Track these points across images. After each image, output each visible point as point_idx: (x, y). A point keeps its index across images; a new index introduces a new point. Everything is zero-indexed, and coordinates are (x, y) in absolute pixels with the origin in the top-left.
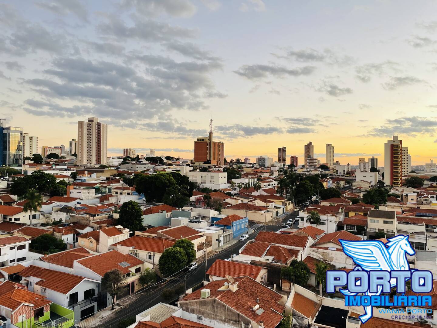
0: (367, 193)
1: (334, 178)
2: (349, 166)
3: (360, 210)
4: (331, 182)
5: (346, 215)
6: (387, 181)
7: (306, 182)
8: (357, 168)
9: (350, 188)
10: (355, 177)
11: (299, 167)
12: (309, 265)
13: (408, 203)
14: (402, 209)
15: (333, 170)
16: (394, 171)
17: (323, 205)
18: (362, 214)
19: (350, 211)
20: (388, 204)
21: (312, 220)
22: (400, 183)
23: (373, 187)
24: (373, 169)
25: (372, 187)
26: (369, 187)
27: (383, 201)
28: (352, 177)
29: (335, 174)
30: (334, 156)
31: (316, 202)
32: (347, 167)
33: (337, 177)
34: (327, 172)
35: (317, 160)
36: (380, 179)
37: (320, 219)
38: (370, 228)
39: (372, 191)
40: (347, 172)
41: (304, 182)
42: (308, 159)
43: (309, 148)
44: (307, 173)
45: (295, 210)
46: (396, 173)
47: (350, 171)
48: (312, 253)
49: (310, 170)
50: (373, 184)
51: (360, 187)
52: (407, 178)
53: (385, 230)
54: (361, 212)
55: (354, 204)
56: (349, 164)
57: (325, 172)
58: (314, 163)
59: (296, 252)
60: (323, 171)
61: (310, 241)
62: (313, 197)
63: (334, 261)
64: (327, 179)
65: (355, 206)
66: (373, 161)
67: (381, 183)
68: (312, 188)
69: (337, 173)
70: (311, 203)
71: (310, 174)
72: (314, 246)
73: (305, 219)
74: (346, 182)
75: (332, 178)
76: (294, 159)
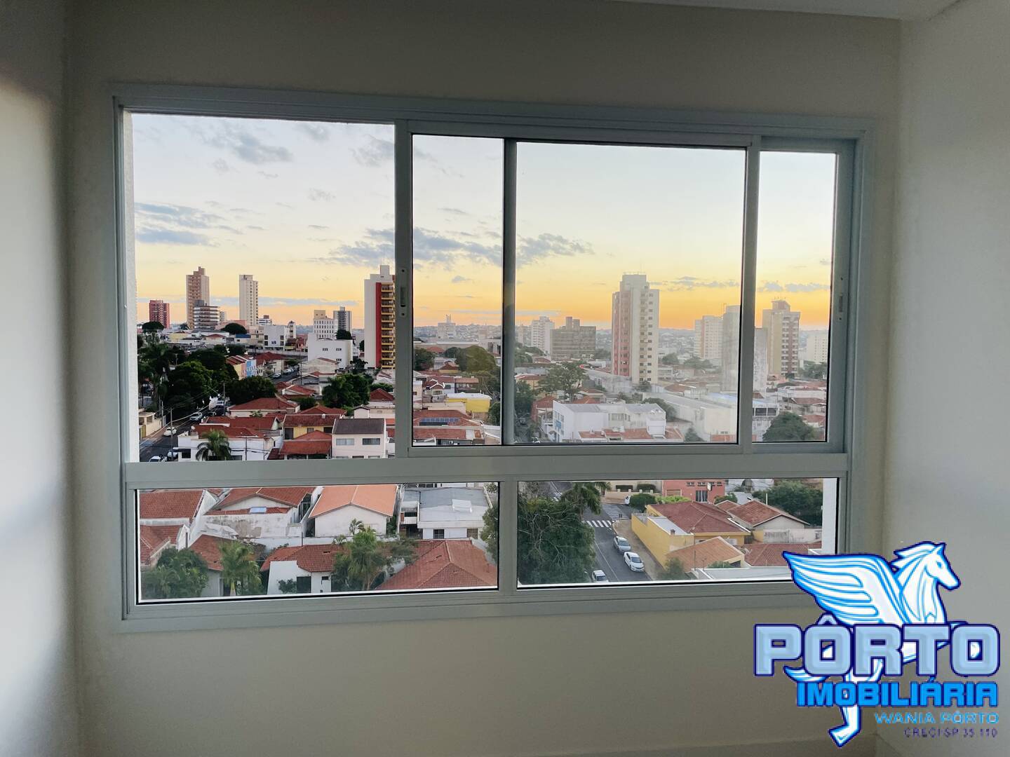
0: (331, 384)
1: (259, 354)
2: (292, 326)
3: (317, 422)
4: (254, 362)
5: (288, 434)
6: (370, 359)
7: (193, 365)
8: (308, 331)
9: (295, 375)
10: (306, 351)
11: (173, 328)
12: (205, 555)
15: (257, 336)
16: (383, 338)
17: (236, 417)
18: (321, 429)
19: (296, 425)
20: (371, 404)
21: (210, 453)
22: (394, 363)
23: (343, 371)
24: (343, 335)
25: (340, 373)
26: (334, 372)
27: (363, 400)
28: (299, 351)
29: (262, 345)
30: (258, 303)
31: (220, 411)
32: (289, 329)
33: (267, 351)
34: (243, 341)
35: (218, 313)
36: (356, 355)
37: (230, 449)
38: (337, 457)
39: (340, 381)
40: (288, 340)
41: (188, 364)
42: (195, 309)
43: (196, 282)
44: (195, 343)
45: (168, 433)
46: (386, 342)
47: (295, 337)
48: (211, 526)
49: (203, 336)
50: (343, 365)
51: (317, 373)
53: (366, 457)
54: (319, 425)
55: (305, 409)
56: (292, 322)
57: (239, 341)
58: (211, 320)
59: (173, 531)
60: (233, 339)
61: (208, 500)
62: (210, 398)
63: (261, 536)
64: (243, 355)
65: (307, 414)
66: (342, 315)
67: (358, 362)
68: (207, 379)
69: (266, 343)
70: (207, 413)
71: (201, 346)
72: (216, 510)
73: (194, 453)
74: (286, 363)
75: (254, 355)
76: (158, 308)
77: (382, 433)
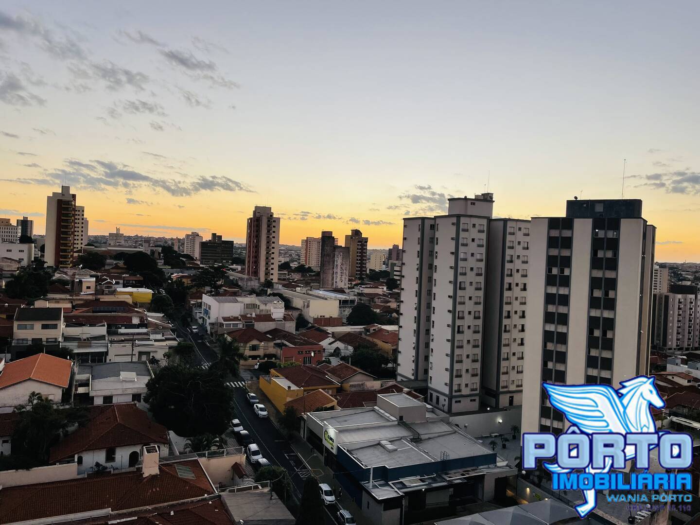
0: (13, 280)
6: (49, 259)
13: (82, 293)
14: (72, 303)
16: (62, 243)
18: (4, 316)
20: (50, 296)
22: (71, 263)
23: (24, 269)
24: (25, 239)
25: (22, 270)
26: (16, 269)
27: (41, 293)
36: (37, 256)
38: (18, 340)
39: (22, 276)
46: (65, 246)
50: (24, 263)
51: (1, 270)
52: (80, 254)
53: (44, 339)
54: (2, 312)
66: (25, 224)
67: (39, 262)
77: (59, 319)
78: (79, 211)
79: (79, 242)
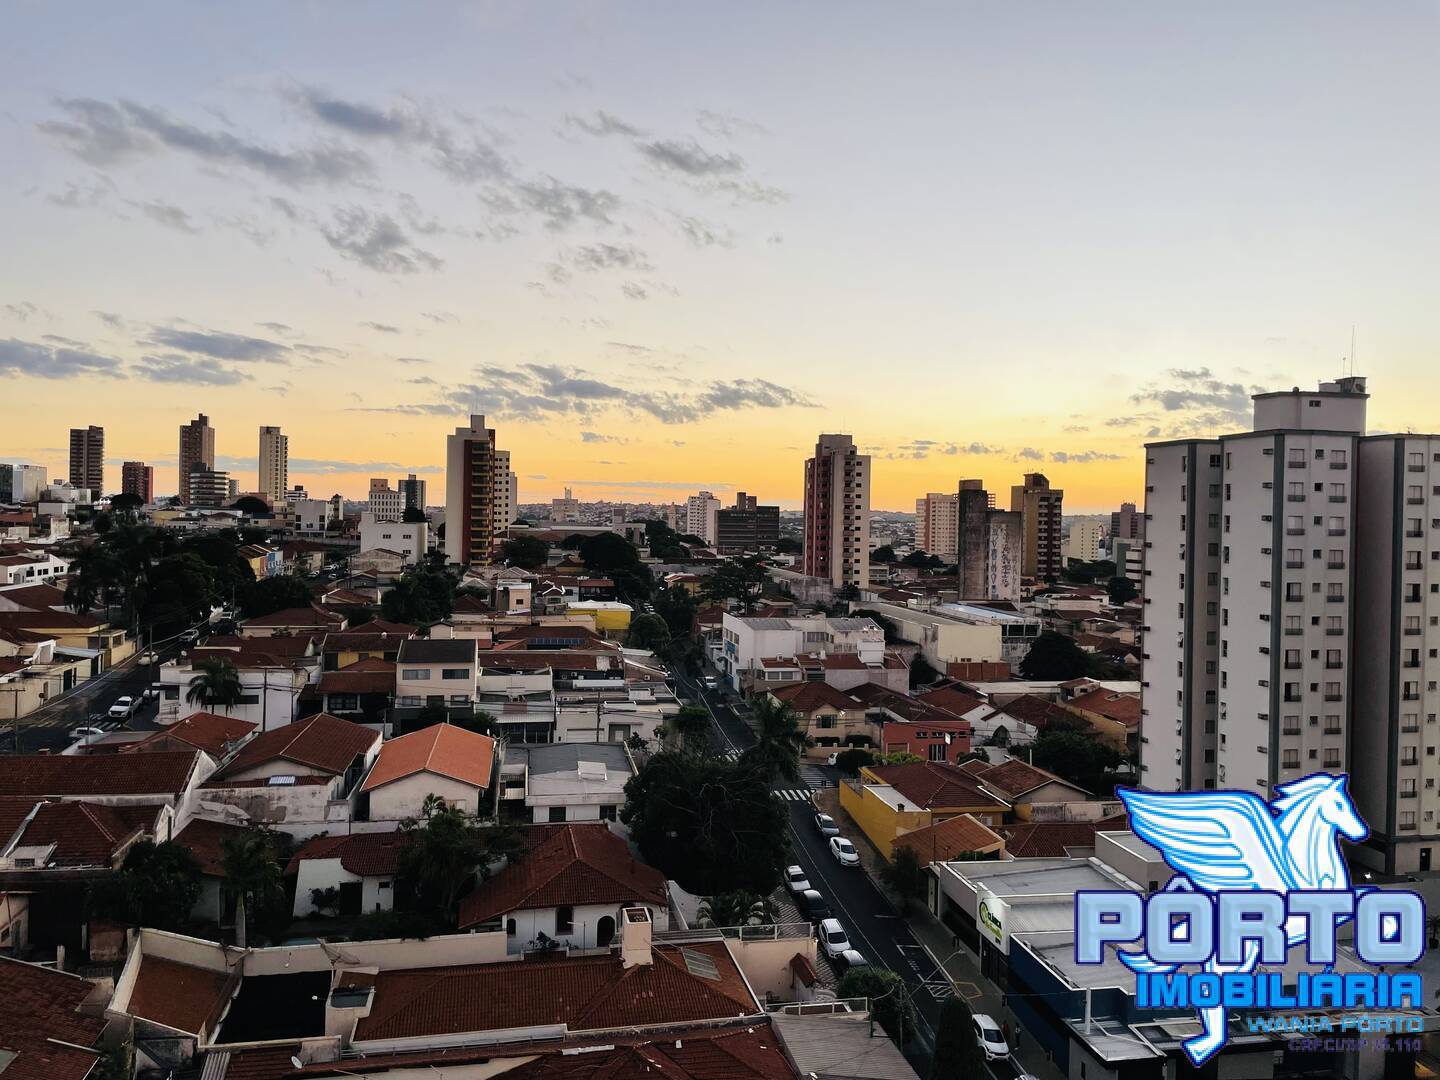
0: (395, 588)
1: (287, 543)
2: (338, 502)
3: (375, 643)
4: (279, 556)
5: (330, 663)
6: (453, 551)
7: (187, 559)
8: (361, 510)
9: (342, 574)
10: (359, 538)
11: (158, 504)
12: (196, 850)
13: (508, 612)
14: (492, 630)
15: (285, 517)
16: (473, 520)
17: (251, 637)
18: (381, 655)
19: (343, 649)
20: (456, 617)
21: (209, 691)
22: (489, 556)
23: (412, 569)
24: (414, 515)
25: (408, 571)
26: (399, 570)
27: (442, 612)
28: (346, 538)
29: (292, 528)
30: (288, 468)
31: (225, 629)
32: (332, 506)
33: (298, 539)
34: (263, 523)
35: (226, 481)
36: (432, 545)
37: (241, 686)
38: (404, 697)
39: (410, 582)
40: (331, 522)
41: (179, 557)
42: (192, 475)
43: (195, 437)
44: (190, 526)
45: (145, 660)
46: (479, 526)
47: (341, 518)
48: (208, 805)
49: (203, 515)
50: (413, 559)
51: (375, 572)
52: (505, 540)
53: (447, 698)
54: (376, 649)
55: (355, 626)
56: (337, 496)
57: (257, 522)
58: (216, 492)
59: (150, 814)
60: (248, 520)
61: (204, 764)
62: (212, 608)
63: (286, 819)
64: (265, 545)
65: (359, 633)
66: (412, 487)
67: (436, 555)
68: (209, 580)
69: (298, 527)
70: (205, 630)
71: (200, 529)
72: (214, 781)
73: (184, 691)
74: (327, 557)
75: (283, 545)
76: (137, 476)
77: (472, 661)
78: (501, 460)
79: (503, 517)
